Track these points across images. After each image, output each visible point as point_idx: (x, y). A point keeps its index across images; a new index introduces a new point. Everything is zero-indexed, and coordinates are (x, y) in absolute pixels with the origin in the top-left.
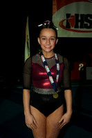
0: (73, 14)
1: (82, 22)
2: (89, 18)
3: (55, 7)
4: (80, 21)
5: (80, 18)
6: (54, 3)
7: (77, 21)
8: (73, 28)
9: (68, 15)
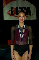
0: (15, 7)
3: (4, 3)
6: (4, 1)
8: (15, 15)
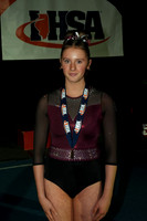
0: (43, 11)
1: (63, 26)
2: (76, 19)
4: (58, 25)
5: (58, 20)
7: (53, 25)
8: (46, 40)
9: (34, 14)
